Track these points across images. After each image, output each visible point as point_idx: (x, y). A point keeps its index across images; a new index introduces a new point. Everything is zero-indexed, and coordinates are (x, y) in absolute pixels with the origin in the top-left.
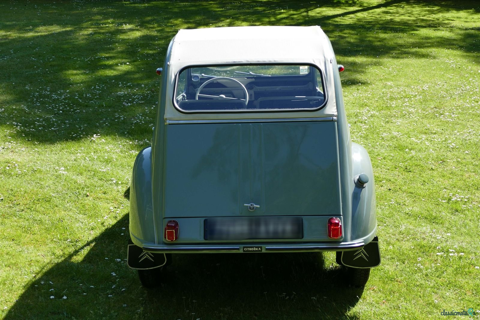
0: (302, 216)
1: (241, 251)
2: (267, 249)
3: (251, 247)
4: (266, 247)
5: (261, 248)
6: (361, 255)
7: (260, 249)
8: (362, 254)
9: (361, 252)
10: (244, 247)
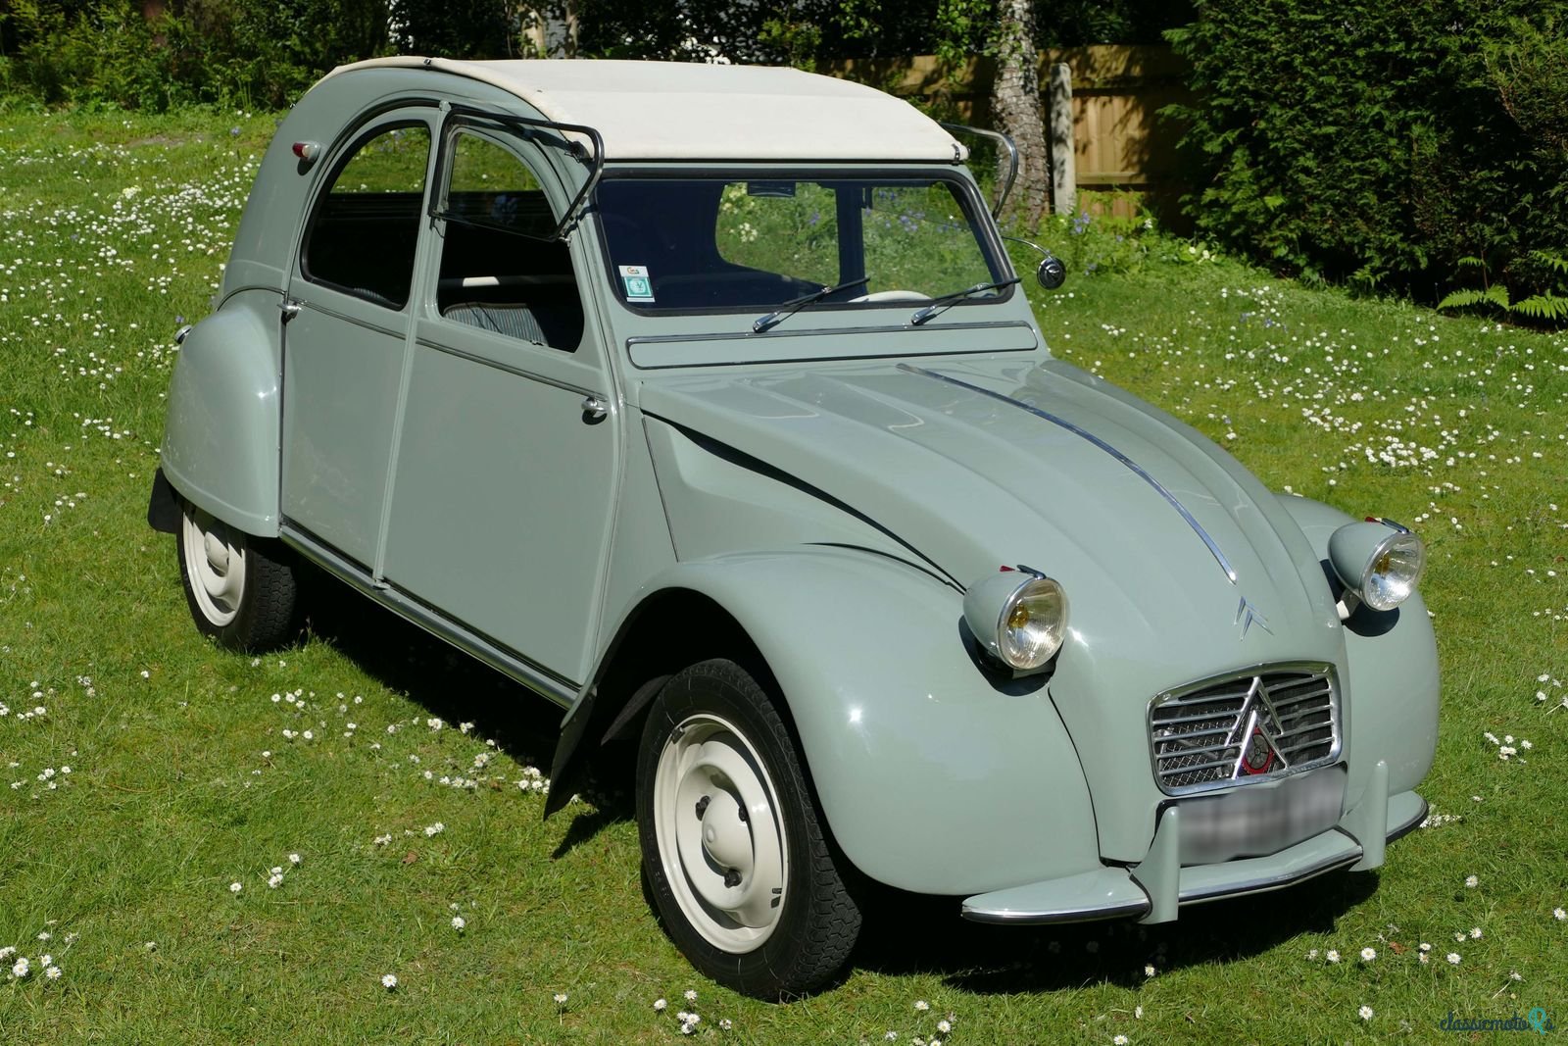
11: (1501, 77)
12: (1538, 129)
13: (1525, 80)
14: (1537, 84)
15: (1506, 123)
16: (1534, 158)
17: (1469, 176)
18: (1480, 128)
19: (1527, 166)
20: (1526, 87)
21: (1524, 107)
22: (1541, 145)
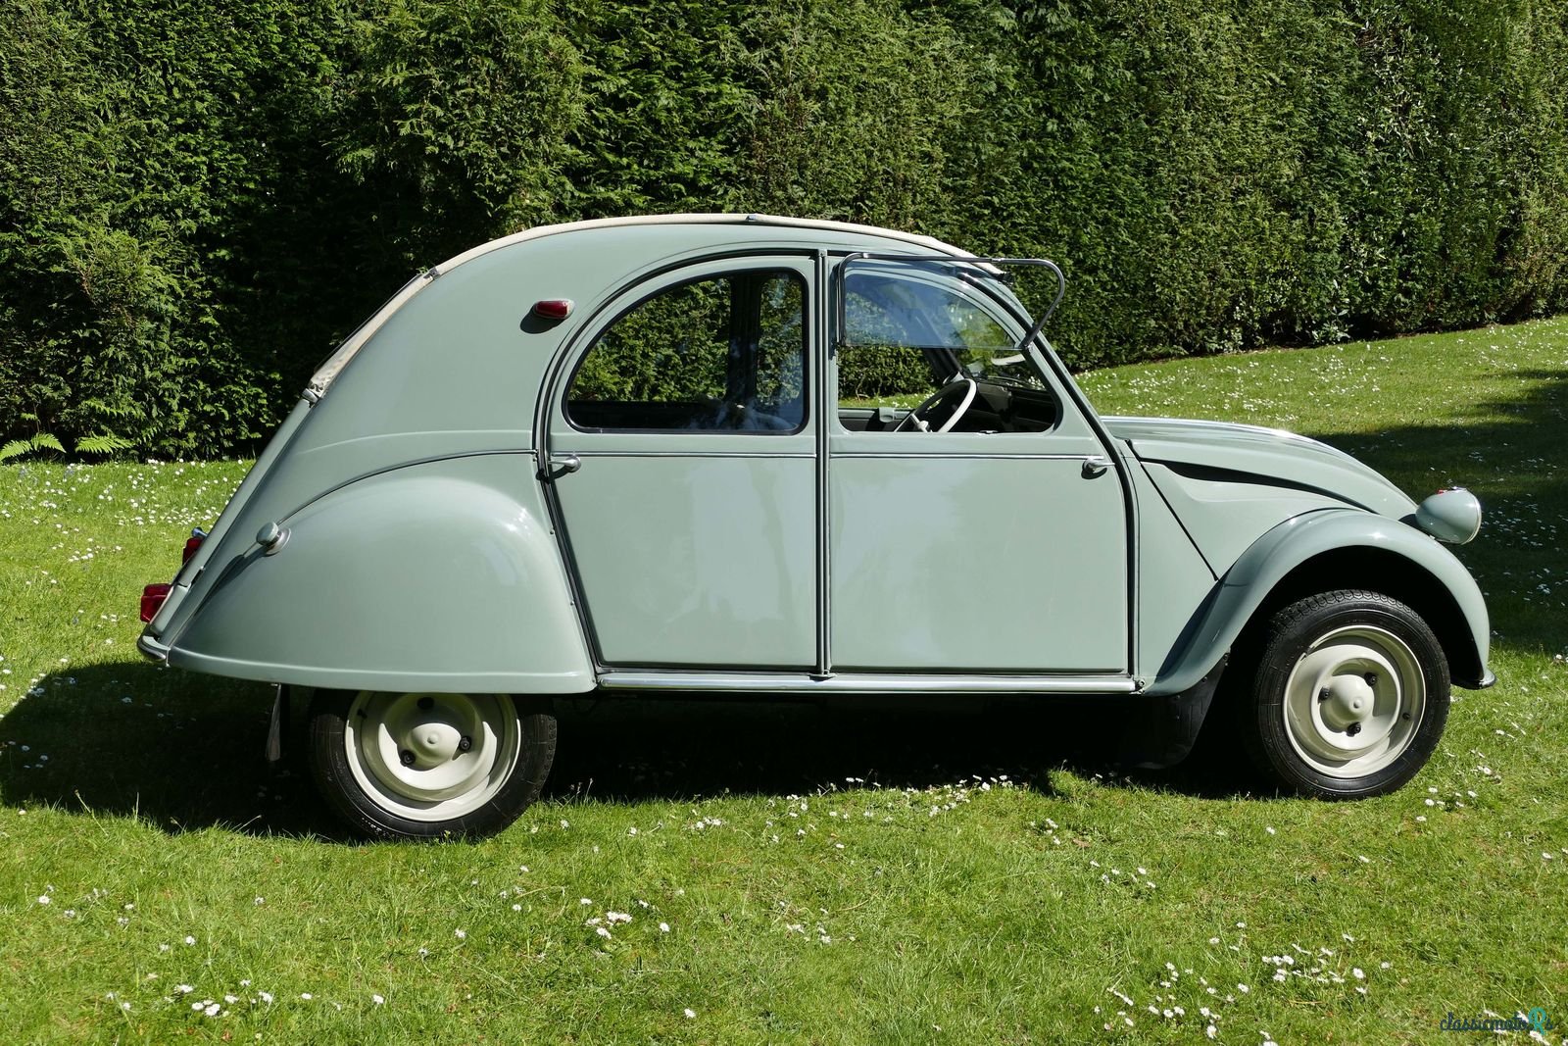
11: (79, 263)
12: (107, 302)
13: (99, 265)
14: (110, 268)
15: (81, 301)
16: (98, 327)
17: (34, 345)
18: (55, 305)
19: (92, 334)
20: (101, 270)
21: (99, 287)
22: (105, 316)
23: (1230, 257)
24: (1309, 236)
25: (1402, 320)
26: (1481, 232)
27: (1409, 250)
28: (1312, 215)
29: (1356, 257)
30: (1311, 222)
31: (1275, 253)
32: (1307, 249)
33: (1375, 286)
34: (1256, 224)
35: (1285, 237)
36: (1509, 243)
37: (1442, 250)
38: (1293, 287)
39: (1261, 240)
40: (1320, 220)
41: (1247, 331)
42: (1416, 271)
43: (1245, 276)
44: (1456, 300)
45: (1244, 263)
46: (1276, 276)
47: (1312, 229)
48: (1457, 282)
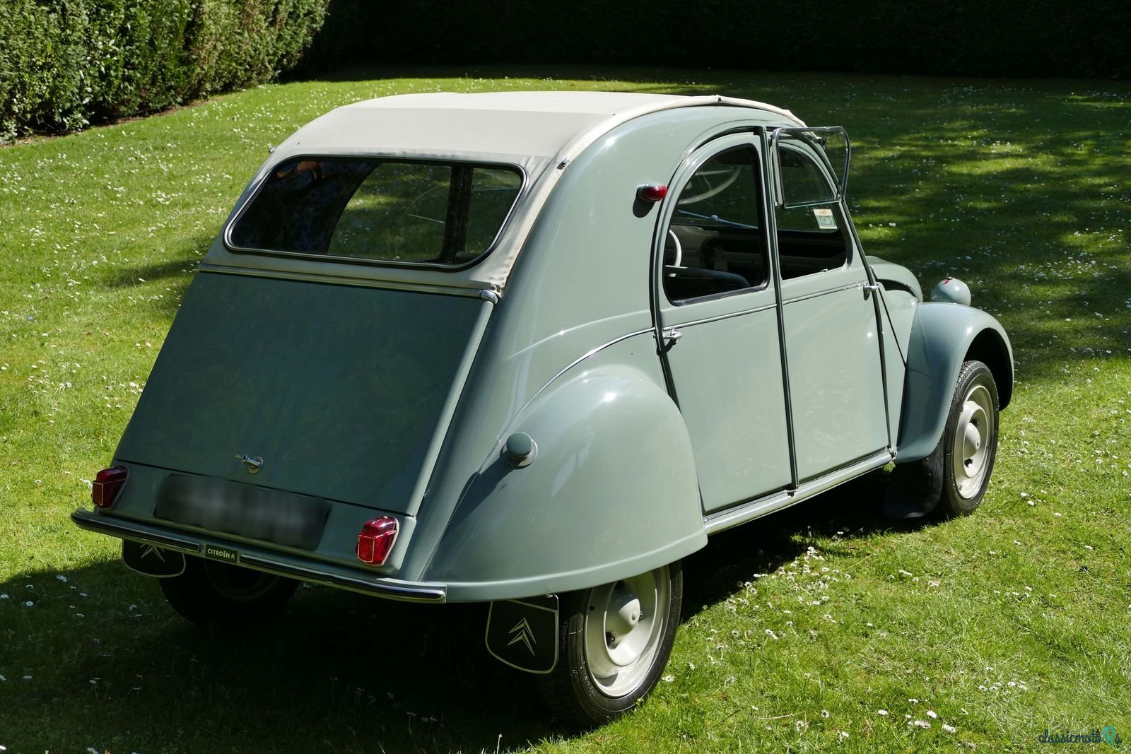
0: (333, 502)
1: (202, 555)
2: (243, 560)
3: (220, 549)
4: (243, 556)
5: (236, 553)
6: (521, 638)
7: (233, 556)
8: (524, 634)
9: (521, 629)
10: (208, 547)
23: (7, 51)
24: (63, 30)
25: (125, 106)
26: (176, 24)
27: (130, 42)
28: (64, 9)
29: (96, 49)
30: (64, 15)
31: (39, 46)
32: (62, 42)
33: (108, 75)
34: (25, 17)
35: (46, 30)
36: (194, 35)
37: (151, 42)
38: (54, 79)
39: (29, 33)
40: (72, 14)
41: (21, 122)
42: (135, 61)
43: (18, 69)
44: (160, 86)
45: (18, 56)
46: (42, 68)
47: (65, 23)
48: (160, 70)
